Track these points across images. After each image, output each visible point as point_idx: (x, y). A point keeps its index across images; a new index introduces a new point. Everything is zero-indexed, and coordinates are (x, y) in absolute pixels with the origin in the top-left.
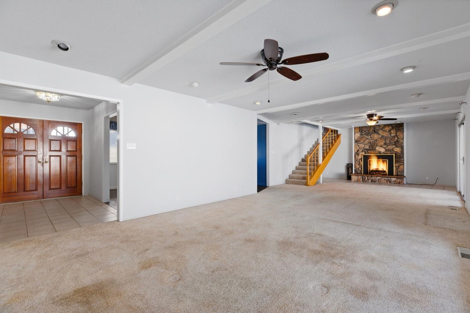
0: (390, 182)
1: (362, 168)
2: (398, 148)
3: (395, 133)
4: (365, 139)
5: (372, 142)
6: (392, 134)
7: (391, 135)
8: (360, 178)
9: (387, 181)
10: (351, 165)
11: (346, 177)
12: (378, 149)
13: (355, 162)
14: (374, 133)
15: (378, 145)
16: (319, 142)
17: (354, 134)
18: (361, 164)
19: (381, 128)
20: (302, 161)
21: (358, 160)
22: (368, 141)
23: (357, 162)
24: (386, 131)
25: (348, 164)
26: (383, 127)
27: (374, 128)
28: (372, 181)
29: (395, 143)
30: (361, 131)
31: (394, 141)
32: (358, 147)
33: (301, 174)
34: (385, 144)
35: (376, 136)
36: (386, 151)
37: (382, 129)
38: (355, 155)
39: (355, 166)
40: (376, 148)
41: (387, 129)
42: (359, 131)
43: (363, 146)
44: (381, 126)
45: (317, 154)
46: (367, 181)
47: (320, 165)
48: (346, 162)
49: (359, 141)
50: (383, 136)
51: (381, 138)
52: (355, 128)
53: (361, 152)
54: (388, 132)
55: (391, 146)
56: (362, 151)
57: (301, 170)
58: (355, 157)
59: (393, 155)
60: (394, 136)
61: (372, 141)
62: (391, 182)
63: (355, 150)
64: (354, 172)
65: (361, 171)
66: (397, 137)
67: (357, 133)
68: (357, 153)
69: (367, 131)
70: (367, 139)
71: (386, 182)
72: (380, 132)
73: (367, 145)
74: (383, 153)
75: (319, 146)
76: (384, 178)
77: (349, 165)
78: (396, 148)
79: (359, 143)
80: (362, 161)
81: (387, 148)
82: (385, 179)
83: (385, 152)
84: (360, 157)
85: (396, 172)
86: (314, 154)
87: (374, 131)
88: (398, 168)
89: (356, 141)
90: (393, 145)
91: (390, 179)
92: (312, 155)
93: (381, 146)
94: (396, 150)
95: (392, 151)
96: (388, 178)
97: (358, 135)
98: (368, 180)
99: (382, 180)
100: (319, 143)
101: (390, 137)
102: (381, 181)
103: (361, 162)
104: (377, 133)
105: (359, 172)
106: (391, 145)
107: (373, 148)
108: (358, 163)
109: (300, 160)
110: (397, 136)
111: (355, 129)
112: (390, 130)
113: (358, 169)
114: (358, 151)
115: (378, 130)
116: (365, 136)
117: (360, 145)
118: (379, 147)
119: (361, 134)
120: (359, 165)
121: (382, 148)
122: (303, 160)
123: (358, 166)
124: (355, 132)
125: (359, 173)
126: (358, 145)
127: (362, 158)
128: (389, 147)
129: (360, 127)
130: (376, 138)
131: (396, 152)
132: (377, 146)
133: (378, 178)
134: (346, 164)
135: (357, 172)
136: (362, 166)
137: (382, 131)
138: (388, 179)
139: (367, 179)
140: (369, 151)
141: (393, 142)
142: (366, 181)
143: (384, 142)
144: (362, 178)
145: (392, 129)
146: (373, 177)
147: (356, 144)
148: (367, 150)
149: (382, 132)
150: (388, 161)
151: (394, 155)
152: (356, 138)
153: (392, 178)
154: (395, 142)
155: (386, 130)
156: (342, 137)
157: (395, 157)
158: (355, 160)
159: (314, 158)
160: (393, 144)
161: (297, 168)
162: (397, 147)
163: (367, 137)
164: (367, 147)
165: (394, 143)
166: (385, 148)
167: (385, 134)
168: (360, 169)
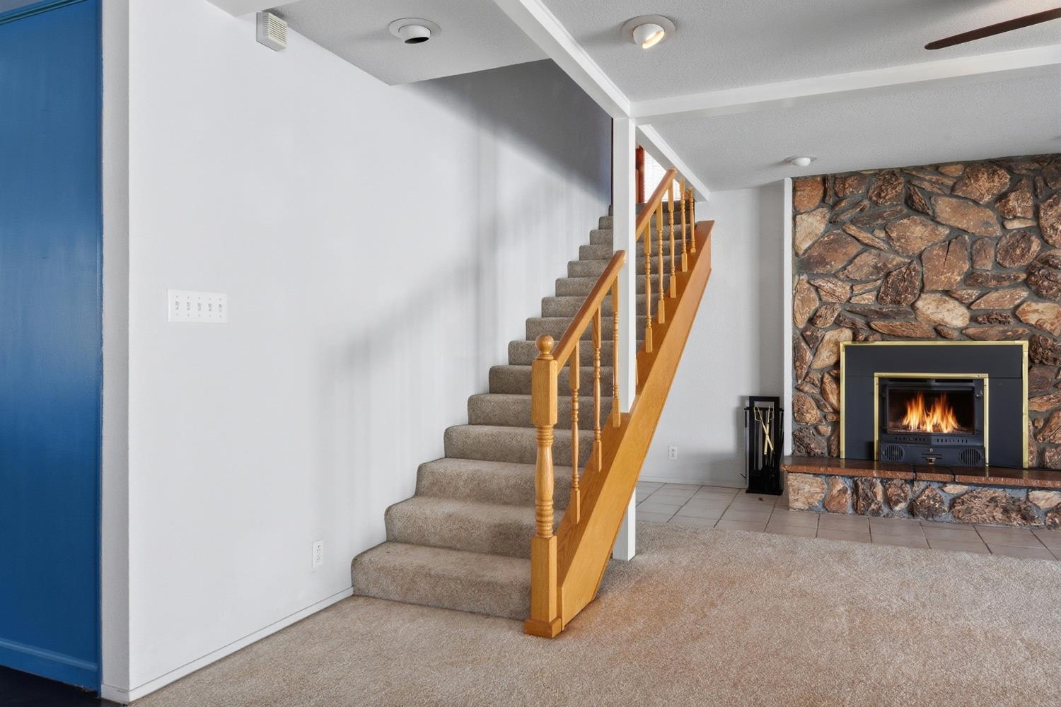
0: (1026, 517)
1: (836, 424)
2: (1048, 304)
3: (1030, 215)
4: (854, 249)
5: (898, 267)
6: (1015, 217)
7: (1003, 227)
8: (844, 491)
9: (1006, 511)
10: (770, 405)
11: (739, 474)
12: (929, 307)
13: (797, 389)
14: (907, 216)
15: (927, 288)
16: (616, 248)
17: (794, 218)
18: (833, 399)
19: (950, 183)
20: (493, 390)
21: (816, 376)
22: (869, 259)
23: (807, 388)
24: (976, 202)
25: (752, 399)
26: (960, 179)
27: (909, 182)
28: (912, 511)
29: (1030, 274)
30: (831, 201)
31: (1025, 263)
32: (814, 295)
33: (483, 494)
34: (971, 278)
35: (917, 233)
36: (973, 319)
37: (953, 189)
38: (796, 348)
39: (798, 412)
40: (920, 304)
41: (985, 187)
42: (817, 200)
43: (842, 290)
44: (952, 169)
45: (610, 335)
46: (885, 510)
47: (626, 417)
48: (744, 385)
49: (822, 261)
50: (957, 233)
51: (948, 244)
52: (798, 183)
53: (830, 328)
54: (988, 205)
55: (1007, 294)
56: (838, 324)
57: (484, 457)
58: (798, 358)
59: (1021, 346)
60: (1024, 235)
61: (898, 259)
62: (1032, 519)
63: (798, 316)
64: (788, 449)
65: (829, 439)
66: (1041, 236)
67: (809, 212)
68: (808, 337)
69: (866, 202)
70: (868, 247)
71: (999, 515)
72: (944, 207)
73: (869, 286)
74: (956, 334)
75: (618, 272)
76: (991, 492)
77: (757, 404)
78: (1034, 306)
79: (822, 276)
80: (837, 379)
81: (982, 305)
82: (993, 500)
83: (971, 331)
84: (825, 358)
85: (1034, 449)
86: (588, 336)
87: (909, 201)
88: (1047, 421)
89: (805, 264)
90: (1015, 285)
91: (1021, 494)
92: (575, 342)
93: (947, 293)
94: (1033, 319)
95: (1011, 320)
96: (1009, 492)
97: (815, 223)
98: (889, 502)
99: (977, 504)
100: (621, 253)
101: (1000, 239)
102: (968, 511)
103: (830, 386)
104: (923, 213)
105: (818, 446)
106: (1007, 283)
107: (899, 303)
108: (816, 391)
109: (473, 383)
110: (1039, 230)
111: (794, 190)
112: (1002, 197)
113: (816, 428)
114: (811, 321)
115: (930, 195)
116: (853, 230)
117: (827, 285)
118: (938, 295)
119: (833, 222)
120: (819, 407)
121: (952, 304)
122: (499, 381)
123: (812, 415)
124: (794, 207)
125: (821, 457)
126: (817, 289)
127: (837, 364)
128: (993, 296)
129: (825, 179)
130: (917, 246)
131: (1038, 326)
132: (922, 290)
133: (953, 489)
134: (743, 399)
135: (807, 447)
136: (837, 412)
137: (954, 200)
138: (1014, 501)
139: (880, 497)
140: (877, 324)
141: (1016, 268)
142: (876, 513)
143: (966, 267)
144: (855, 489)
145: (1012, 190)
146: (920, 486)
147: (804, 277)
148: (866, 314)
149: (955, 210)
150: (987, 382)
151: (1025, 344)
152: (805, 246)
153: (1037, 493)
154: (1030, 270)
155: (975, 196)
156: (716, 241)
157: (1031, 360)
158: (796, 377)
159: (588, 361)
160: (1016, 278)
161: (455, 446)
162: (1038, 295)
163: (865, 236)
164: (867, 299)
165: (1023, 276)
166: (969, 307)
167: (971, 221)
168: (826, 429)
